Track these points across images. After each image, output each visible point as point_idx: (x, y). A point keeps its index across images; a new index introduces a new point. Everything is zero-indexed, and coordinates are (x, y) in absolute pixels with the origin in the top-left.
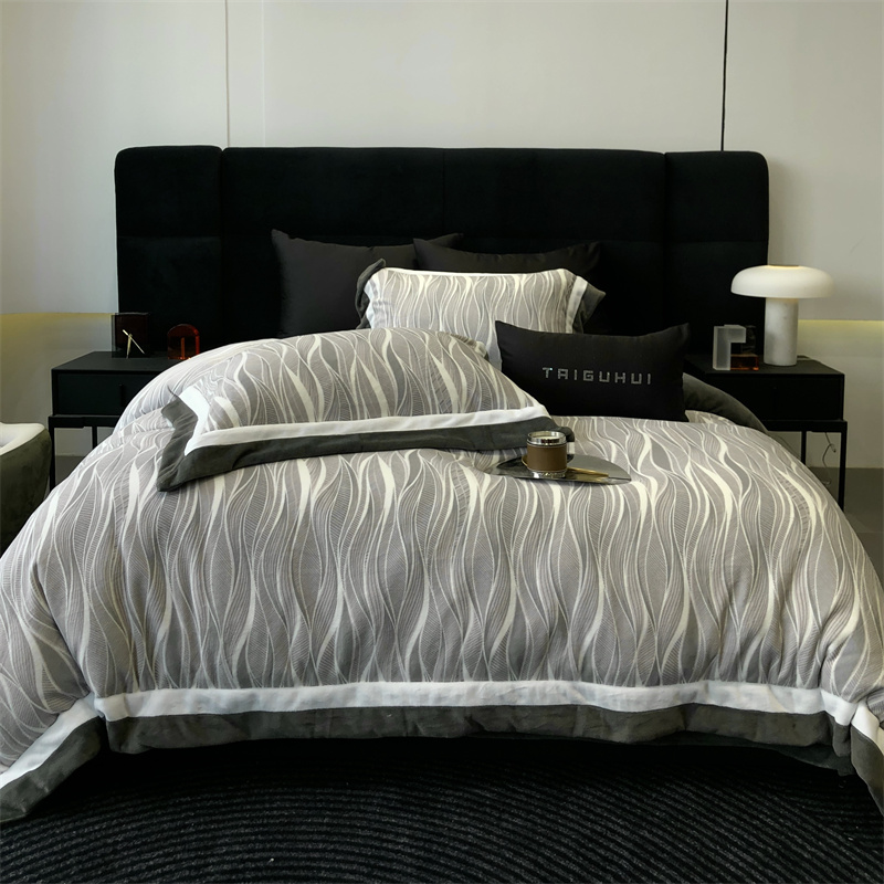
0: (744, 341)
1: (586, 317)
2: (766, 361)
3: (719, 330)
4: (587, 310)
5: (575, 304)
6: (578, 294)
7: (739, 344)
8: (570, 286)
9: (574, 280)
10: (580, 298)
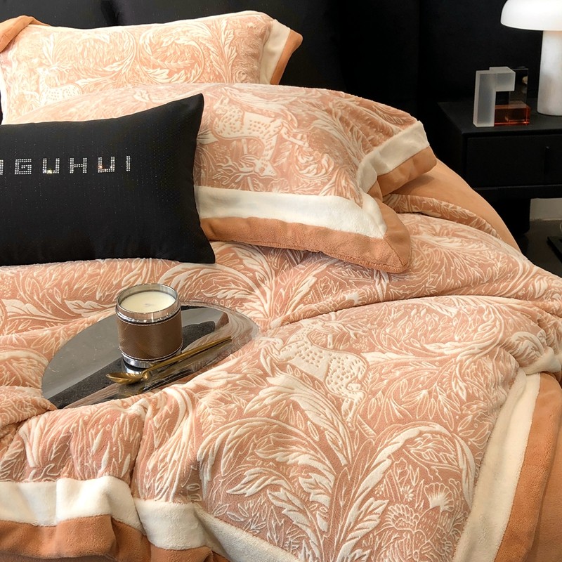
0: (513, 90)
2: (540, 110)
3: (482, 76)
7: (506, 93)
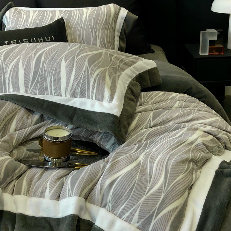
0: (217, 39)
1: (127, 32)
2: (229, 48)
3: (203, 33)
4: (127, 27)
5: (120, 24)
6: (122, 18)
7: (214, 41)
8: (117, 14)
9: (120, 10)
10: (123, 20)
